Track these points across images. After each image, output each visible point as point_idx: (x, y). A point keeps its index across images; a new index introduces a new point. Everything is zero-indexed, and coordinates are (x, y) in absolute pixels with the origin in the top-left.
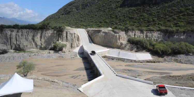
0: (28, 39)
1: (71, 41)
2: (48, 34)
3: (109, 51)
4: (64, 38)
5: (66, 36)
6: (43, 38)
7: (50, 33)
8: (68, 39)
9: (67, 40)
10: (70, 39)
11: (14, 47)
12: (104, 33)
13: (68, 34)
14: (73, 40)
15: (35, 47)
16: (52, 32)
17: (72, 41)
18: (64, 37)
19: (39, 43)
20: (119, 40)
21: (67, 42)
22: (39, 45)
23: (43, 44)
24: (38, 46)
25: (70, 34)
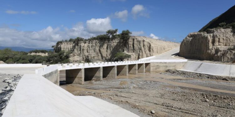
0: (96, 50)
1: (138, 51)
2: (114, 43)
3: (186, 63)
4: (130, 48)
5: (132, 44)
6: (109, 48)
7: (116, 42)
8: (135, 48)
9: (134, 50)
10: (137, 48)
11: (85, 59)
12: (192, 37)
13: (135, 42)
14: (141, 49)
15: (101, 58)
16: (118, 41)
17: (140, 52)
18: (130, 46)
19: (104, 55)
20: (213, 45)
21: (133, 52)
22: (105, 57)
23: (108, 55)
24: (103, 58)
25: (138, 41)
